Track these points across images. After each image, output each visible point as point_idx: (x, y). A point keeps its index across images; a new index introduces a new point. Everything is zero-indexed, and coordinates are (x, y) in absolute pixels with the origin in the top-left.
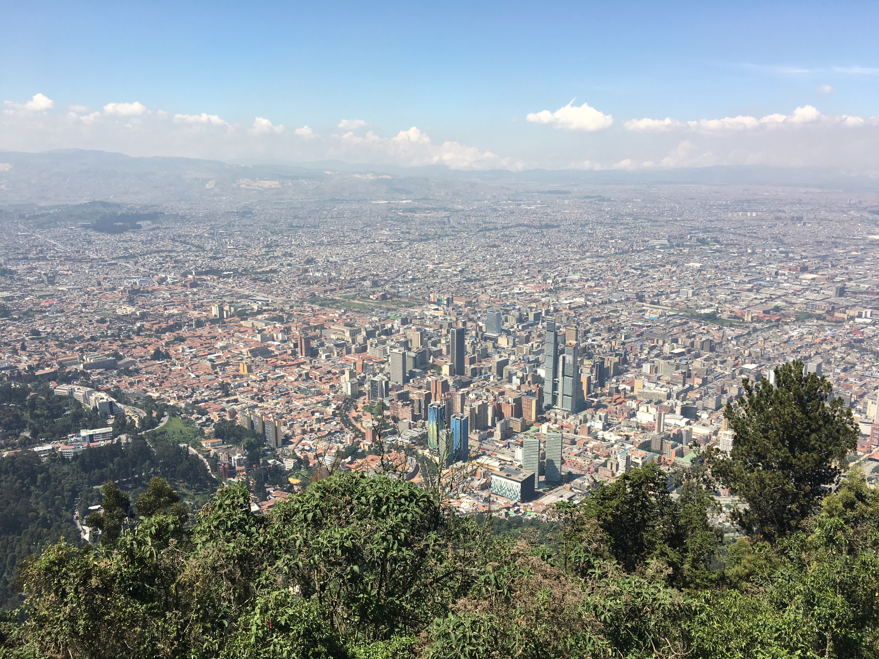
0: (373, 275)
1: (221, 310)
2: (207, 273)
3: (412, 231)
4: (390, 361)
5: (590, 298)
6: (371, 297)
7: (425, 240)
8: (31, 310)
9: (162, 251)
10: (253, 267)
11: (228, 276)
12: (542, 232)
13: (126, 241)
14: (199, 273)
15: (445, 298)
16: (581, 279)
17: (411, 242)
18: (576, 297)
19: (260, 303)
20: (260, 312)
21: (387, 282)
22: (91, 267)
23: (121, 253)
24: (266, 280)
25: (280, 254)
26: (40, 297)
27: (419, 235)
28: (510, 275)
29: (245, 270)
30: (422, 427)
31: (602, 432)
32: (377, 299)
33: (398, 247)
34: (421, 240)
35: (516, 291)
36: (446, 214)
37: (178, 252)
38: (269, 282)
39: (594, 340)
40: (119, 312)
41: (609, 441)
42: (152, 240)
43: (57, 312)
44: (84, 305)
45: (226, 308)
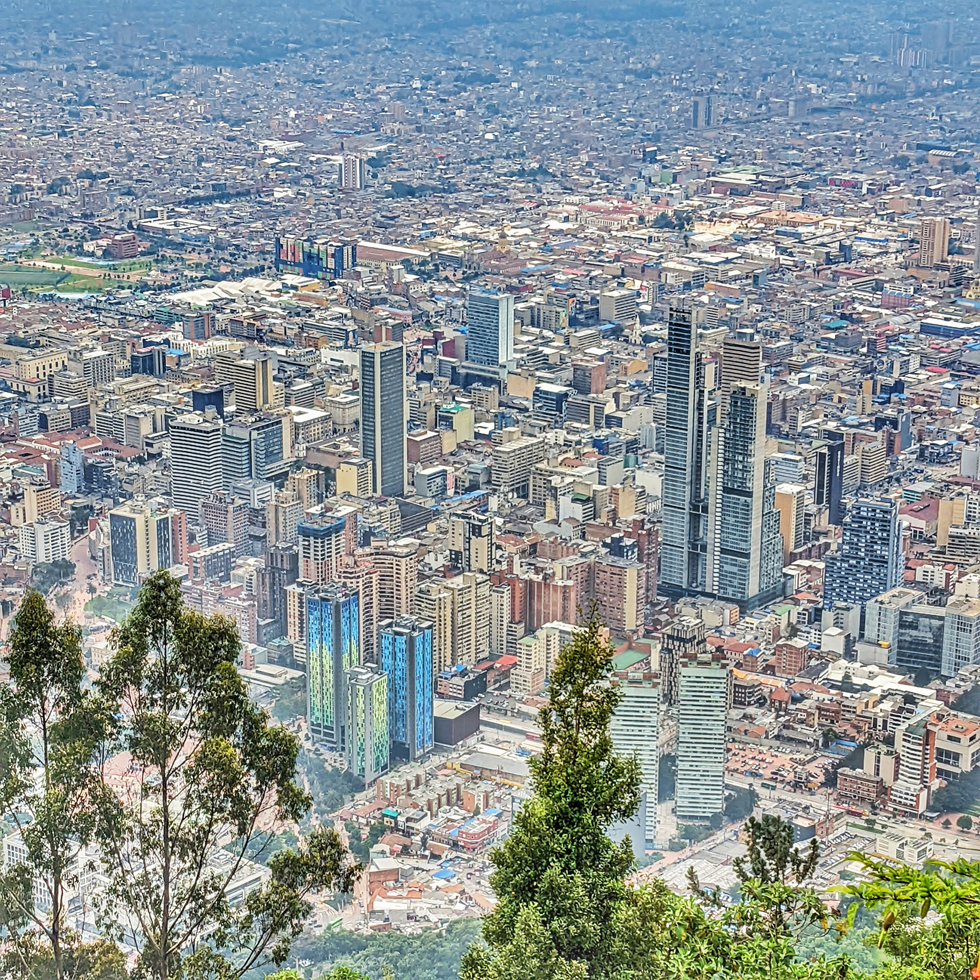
0: (88, 175)
4: (167, 454)
5: (787, 242)
6: (89, 246)
12: (627, 30)
15: (331, 250)
16: (759, 186)
18: (745, 242)
27: (231, 42)
28: (533, 173)
30: (281, 662)
31: (843, 663)
32: (107, 254)
33: (164, 85)
35: (555, 225)
39: (806, 380)
41: (866, 688)
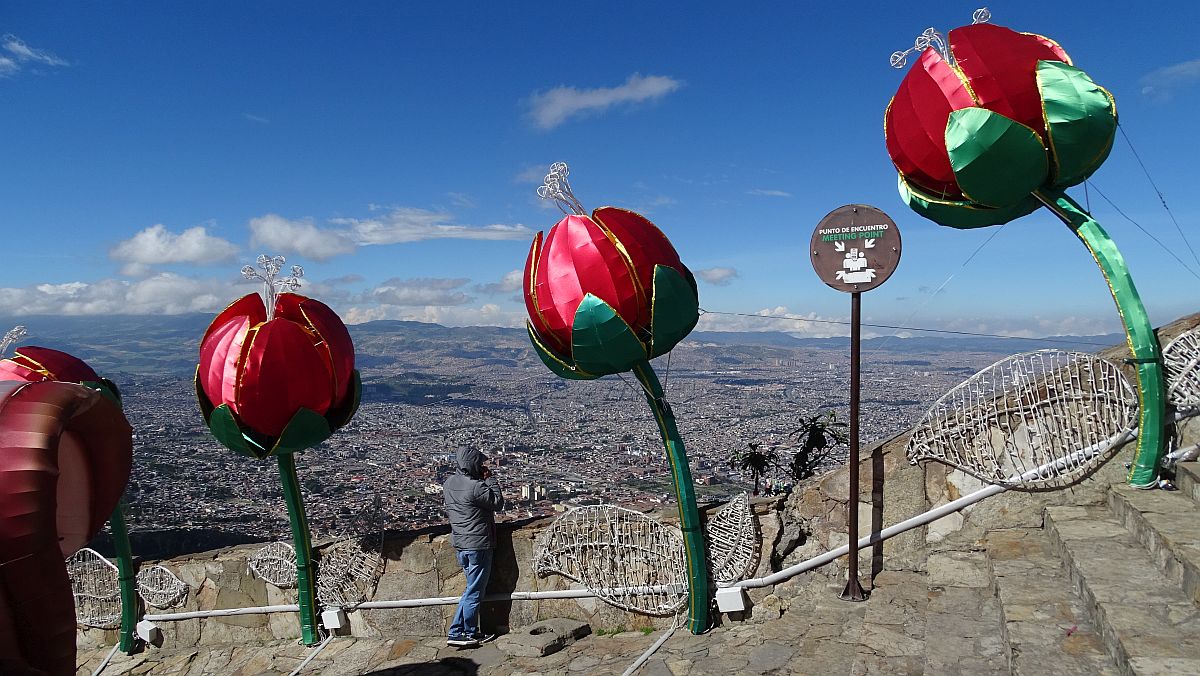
1: (532, 490)
2: (517, 450)
3: (743, 406)
7: (757, 416)
8: (342, 485)
9: (471, 426)
10: (565, 444)
11: (539, 453)
13: (436, 415)
14: (509, 450)
17: (742, 418)
19: (573, 484)
20: (574, 495)
21: (715, 464)
22: (401, 442)
23: (431, 428)
24: (580, 459)
25: (594, 430)
26: (351, 472)
29: (558, 447)
34: (754, 416)
36: (782, 386)
37: (487, 427)
38: (583, 461)
40: (427, 490)
42: (462, 413)
43: (367, 489)
44: (393, 482)
45: (538, 489)
